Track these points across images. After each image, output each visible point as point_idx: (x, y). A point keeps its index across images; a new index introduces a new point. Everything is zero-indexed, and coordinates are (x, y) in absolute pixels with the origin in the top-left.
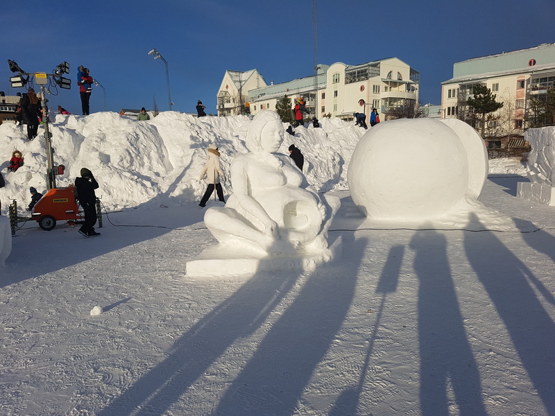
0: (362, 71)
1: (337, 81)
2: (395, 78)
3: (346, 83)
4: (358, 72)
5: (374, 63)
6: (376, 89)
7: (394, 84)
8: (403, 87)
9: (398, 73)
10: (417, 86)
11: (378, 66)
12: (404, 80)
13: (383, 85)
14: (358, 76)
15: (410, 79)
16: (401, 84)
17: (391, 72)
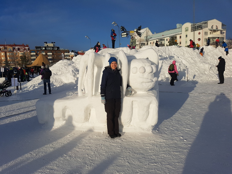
0: (199, 26)
1: (187, 30)
2: (215, 28)
3: (192, 31)
4: (198, 26)
5: (204, 22)
6: (206, 33)
7: (215, 31)
8: (219, 32)
9: (216, 26)
10: (225, 32)
11: (207, 23)
12: (219, 29)
13: (209, 32)
14: (197, 28)
15: (222, 28)
16: (218, 31)
17: (213, 26)
